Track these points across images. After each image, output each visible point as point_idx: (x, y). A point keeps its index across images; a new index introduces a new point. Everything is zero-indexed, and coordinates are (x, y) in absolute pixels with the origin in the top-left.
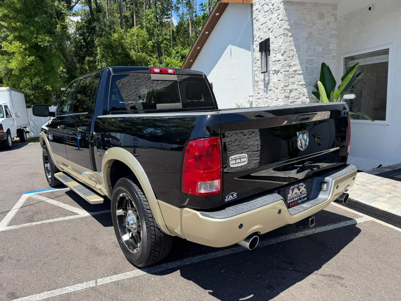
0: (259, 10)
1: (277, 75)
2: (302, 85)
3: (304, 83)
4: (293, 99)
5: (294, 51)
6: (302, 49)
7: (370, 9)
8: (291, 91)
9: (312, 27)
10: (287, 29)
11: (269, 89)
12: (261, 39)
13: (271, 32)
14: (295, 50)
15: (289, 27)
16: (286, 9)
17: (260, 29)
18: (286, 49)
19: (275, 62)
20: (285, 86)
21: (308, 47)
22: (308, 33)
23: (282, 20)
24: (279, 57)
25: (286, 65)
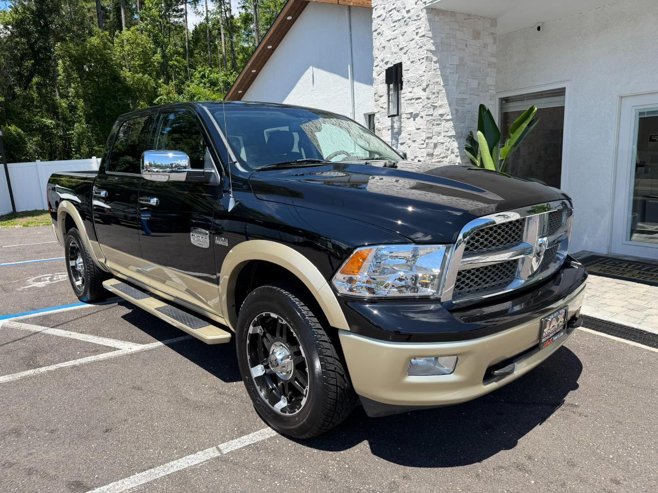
0: (383, 17)
1: (414, 120)
2: (450, 137)
3: (453, 133)
4: (438, 158)
5: (440, 84)
6: (450, 82)
7: (539, 28)
8: (436, 145)
9: (464, 50)
10: (431, 51)
11: (400, 142)
12: (387, 63)
13: (405, 53)
14: (442, 84)
15: (433, 48)
16: (430, 20)
17: (384, 47)
18: (430, 81)
19: (411, 100)
20: (429, 138)
21: (459, 79)
22: (459, 59)
23: (423, 36)
24: (418, 92)
25: (429, 105)
